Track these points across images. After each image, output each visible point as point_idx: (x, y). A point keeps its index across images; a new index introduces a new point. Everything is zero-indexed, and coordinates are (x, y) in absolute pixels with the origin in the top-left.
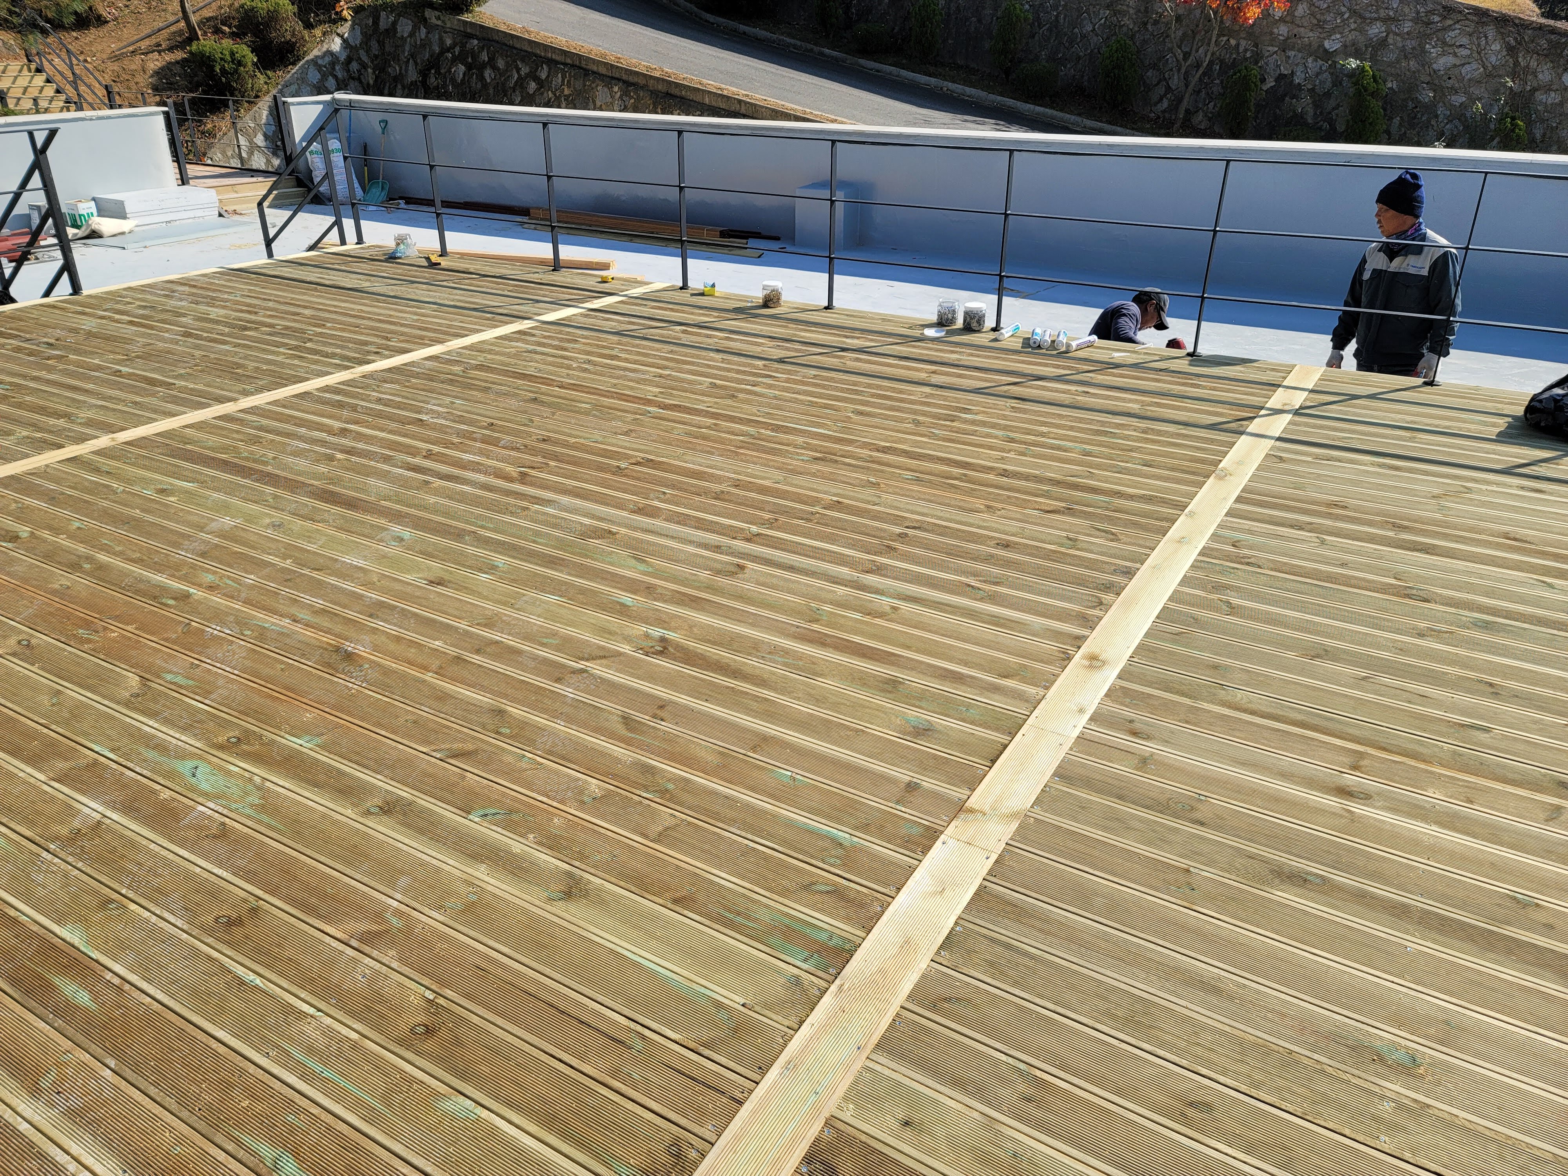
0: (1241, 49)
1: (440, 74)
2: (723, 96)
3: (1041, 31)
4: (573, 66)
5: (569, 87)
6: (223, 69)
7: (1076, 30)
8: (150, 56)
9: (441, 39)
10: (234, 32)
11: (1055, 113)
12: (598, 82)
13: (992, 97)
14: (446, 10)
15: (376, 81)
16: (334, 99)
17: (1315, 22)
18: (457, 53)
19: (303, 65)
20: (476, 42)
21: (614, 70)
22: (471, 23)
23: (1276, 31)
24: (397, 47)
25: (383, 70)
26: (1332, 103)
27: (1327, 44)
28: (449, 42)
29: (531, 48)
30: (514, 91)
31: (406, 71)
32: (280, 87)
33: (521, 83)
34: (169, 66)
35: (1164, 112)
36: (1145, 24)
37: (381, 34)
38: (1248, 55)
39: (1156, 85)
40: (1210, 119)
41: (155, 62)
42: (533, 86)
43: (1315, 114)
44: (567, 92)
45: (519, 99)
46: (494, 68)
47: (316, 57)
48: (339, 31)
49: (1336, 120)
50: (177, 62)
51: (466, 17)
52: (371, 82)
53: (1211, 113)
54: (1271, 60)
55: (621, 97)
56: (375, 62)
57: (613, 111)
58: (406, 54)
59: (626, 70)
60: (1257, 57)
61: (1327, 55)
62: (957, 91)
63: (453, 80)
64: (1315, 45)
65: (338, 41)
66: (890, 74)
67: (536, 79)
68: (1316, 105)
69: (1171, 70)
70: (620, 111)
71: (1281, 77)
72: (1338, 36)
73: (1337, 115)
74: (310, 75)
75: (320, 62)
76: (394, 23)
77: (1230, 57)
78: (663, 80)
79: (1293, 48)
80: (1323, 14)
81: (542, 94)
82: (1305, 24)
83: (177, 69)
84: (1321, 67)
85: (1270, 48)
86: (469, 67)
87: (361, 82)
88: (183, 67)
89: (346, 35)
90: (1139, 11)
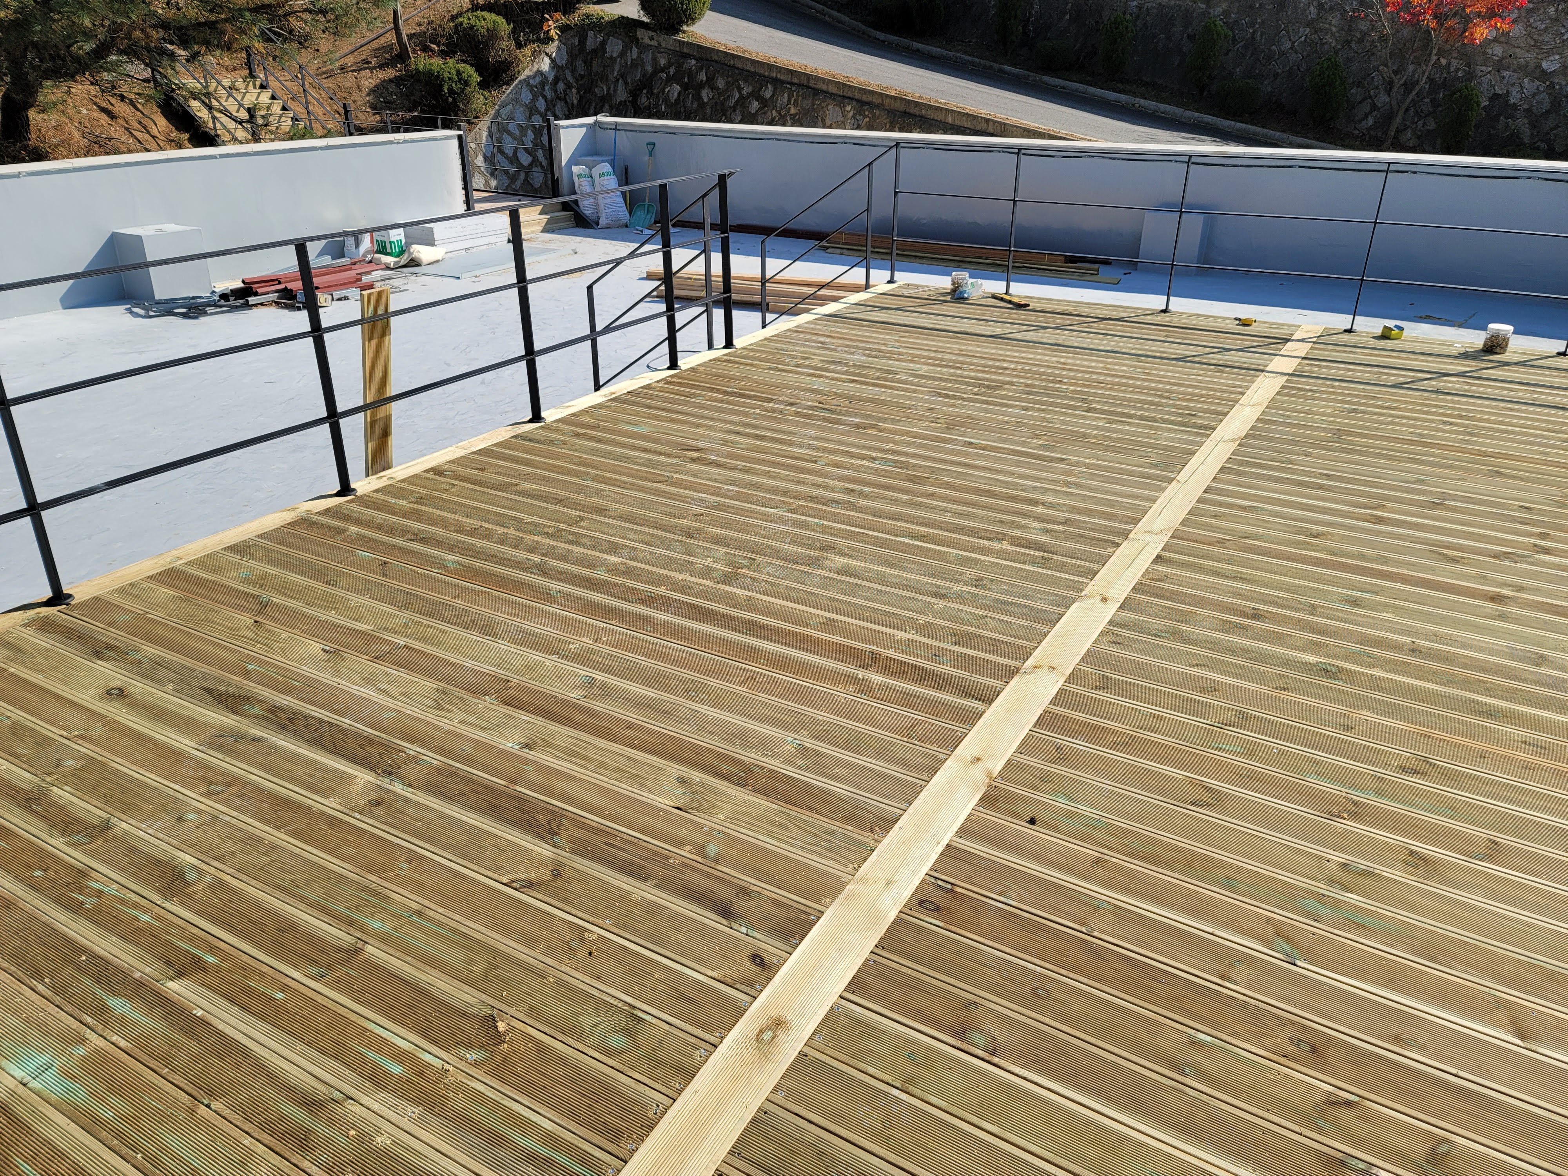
0: (1452, 69)
1: (652, 94)
2: (969, 115)
3: (1235, 48)
4: (800, 85)
5: (795, 106)
6: (451, 89)
7: (1274, 47)
8: (363, 73)
9: (655, 60)
10: (442, 51)
11: (1258, 129)
12: (829, 101)
13: (1188, 113)
14: (661, 30)
15: (579, 101)
16: (596, 122)
17: (1532, 42)
18: (672, 73)
19: (516, 86)
20: (694, 62)
21: (846, 90)
22: (688, 43)
23: (1490, 51)
24: (604, 66)
25: (589, 90)
26: (1550, 123)
27: (1545, 65)
28: (663, 62)
29: (755, 67)
30: (734, 111)
31: (615, 91)
32: (497, 107)
33: (742, 102)
34: (384, 84)
35: (1369, 129)
36: (1349, 42)
37: (588, 54)
38: (1460, 74)
39: (1360, 103)
40: (1419, 137)
41: (369, 80)
42: (755, 105)
43: (1532, 134)
44: (793, 111)
45: (739, 118)
46: (713, 87)
47: (529, 77)
48: (547, 51)
49: (1554, 140)
50: (391, 81)
51: (680, 37)
52: (575, 102)
53: (1420, 131)
54: (1485, 80)
55: (854, 116)
56: (580, 82)
57: (845, 129)
58: (616, 74)
59: (860, 89)
60: (1470, 76)
61: (1545, 75)
62: (1152, 107)
63: (666, 100)
64: (1532, 65)
65: (547, 60)
66: (1077, 90)
67: (760, 98)
68: (1533, 125)
69: (1377, 88)
70: (853, 129)
71: (1495, 97)
72: (1557, 57)
73: (1556, 135)
74: (523, 95)
75: (532, 82)
76: (603, 44)
77: (1441, 75)
78: (901, 99)
79: (1507, 69)
80: (1540, 35)
81: (765, 113)
82: (1522, 45)
83: (392, 87)
84: (1538, 89)
85: (1483, 68)
86: (685, 87)
87: (566, 102)
88: (398, 85)
89: (554, 55)
90: (1342, 29)
